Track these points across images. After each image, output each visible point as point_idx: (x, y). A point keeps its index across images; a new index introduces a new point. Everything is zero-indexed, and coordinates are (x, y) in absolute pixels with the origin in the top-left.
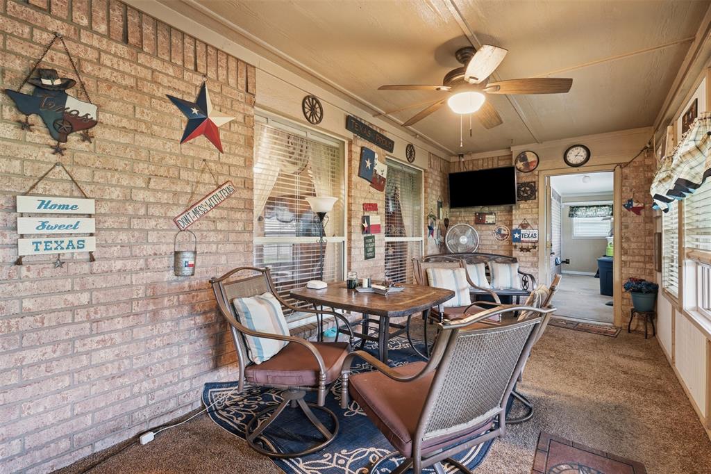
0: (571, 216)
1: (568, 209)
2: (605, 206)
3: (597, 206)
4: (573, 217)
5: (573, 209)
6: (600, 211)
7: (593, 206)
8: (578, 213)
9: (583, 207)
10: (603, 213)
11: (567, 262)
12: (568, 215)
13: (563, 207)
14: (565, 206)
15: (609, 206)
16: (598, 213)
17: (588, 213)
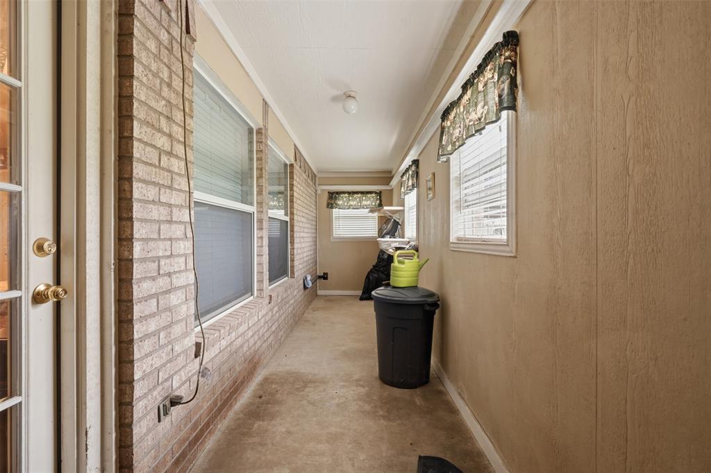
0: (330, 206)
1: (326, 196)
2: (371, 192)
3: (362, 193)
4: (332, 208)
5: (333, 196)
6: (366, 200)
7: (357, 193)
8: (340, 202)
9: (344, 193)
10: (369, 202)
11: (325, 277)
12: (325, 204)
13: (319, 192)
14: (323, 190)
15: (376, 193)
16: (364, 203)
17: (351, 203)
